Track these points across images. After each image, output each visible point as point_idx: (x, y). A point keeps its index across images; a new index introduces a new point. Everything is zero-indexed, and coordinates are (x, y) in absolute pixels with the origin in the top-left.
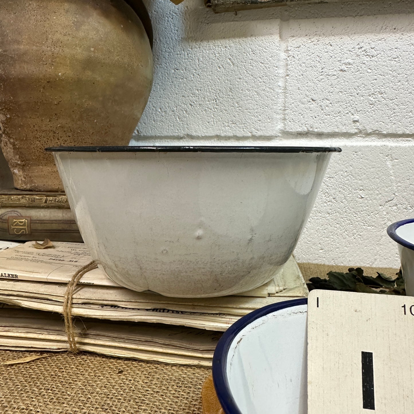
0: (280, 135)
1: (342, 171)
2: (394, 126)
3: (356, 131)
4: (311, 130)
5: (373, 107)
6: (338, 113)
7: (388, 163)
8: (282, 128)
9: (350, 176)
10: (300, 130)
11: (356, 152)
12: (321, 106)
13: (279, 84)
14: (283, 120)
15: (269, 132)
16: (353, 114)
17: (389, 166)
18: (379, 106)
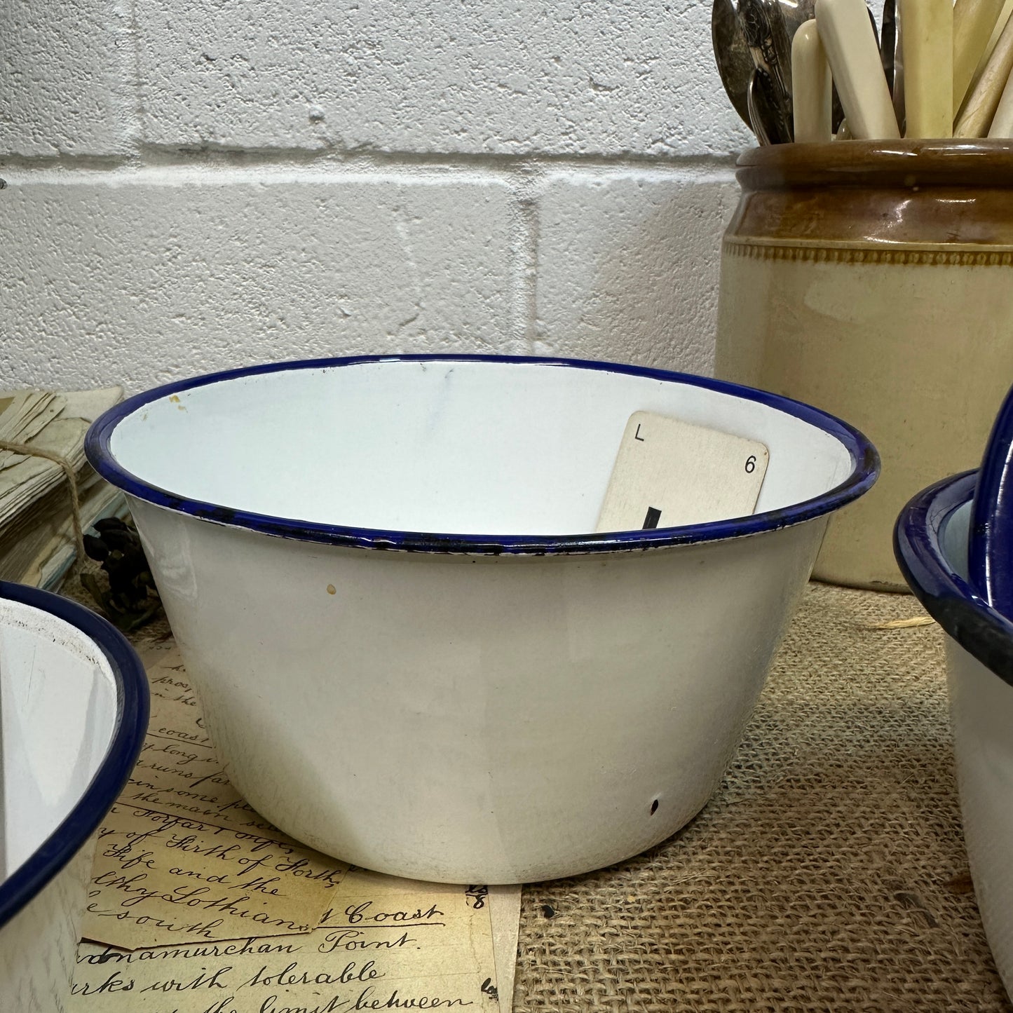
0: (136, 152)
1: (294, 248)
2: (406, 133)
3: (320, 144)
4: (211, 140)
5: (355, 82)
6: (274, 96)
7: (399, 228)
8: (138, 135)
9: (314, 261)
10: (183, 139)
11: (323, 201)
12: (228, 75)
13: (116, 9)
14: (138, 111)
15: (102, 144)
16: (308, 101)
17: (403, 235)
18: (369, 79)
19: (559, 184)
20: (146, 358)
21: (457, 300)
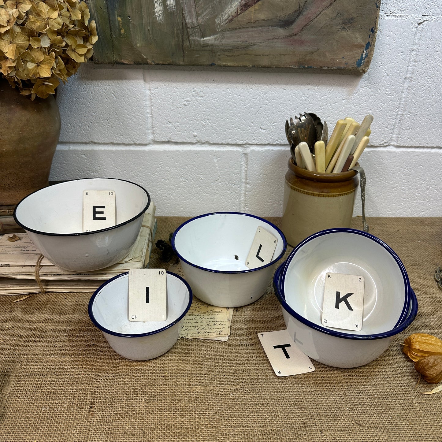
0: (152, 142)
1: (190, 164)
2: (216, 139)
3: (196, 141)
4: (170, 140)
5: (204, 128)
6: (185, 131)
7: (215, 160)
8: (153, 139)
9: (195, 167)
10: (163, 140)
11: (197, 154)
12: (174, 126)
13: (147, 111)
14: (152, 133)
15: (144, 141)
16: (193, 132)
17: (215, 162)
18: (208, 127)
19: (253, 151)
20: (154, 188)
21: (228, 176)
